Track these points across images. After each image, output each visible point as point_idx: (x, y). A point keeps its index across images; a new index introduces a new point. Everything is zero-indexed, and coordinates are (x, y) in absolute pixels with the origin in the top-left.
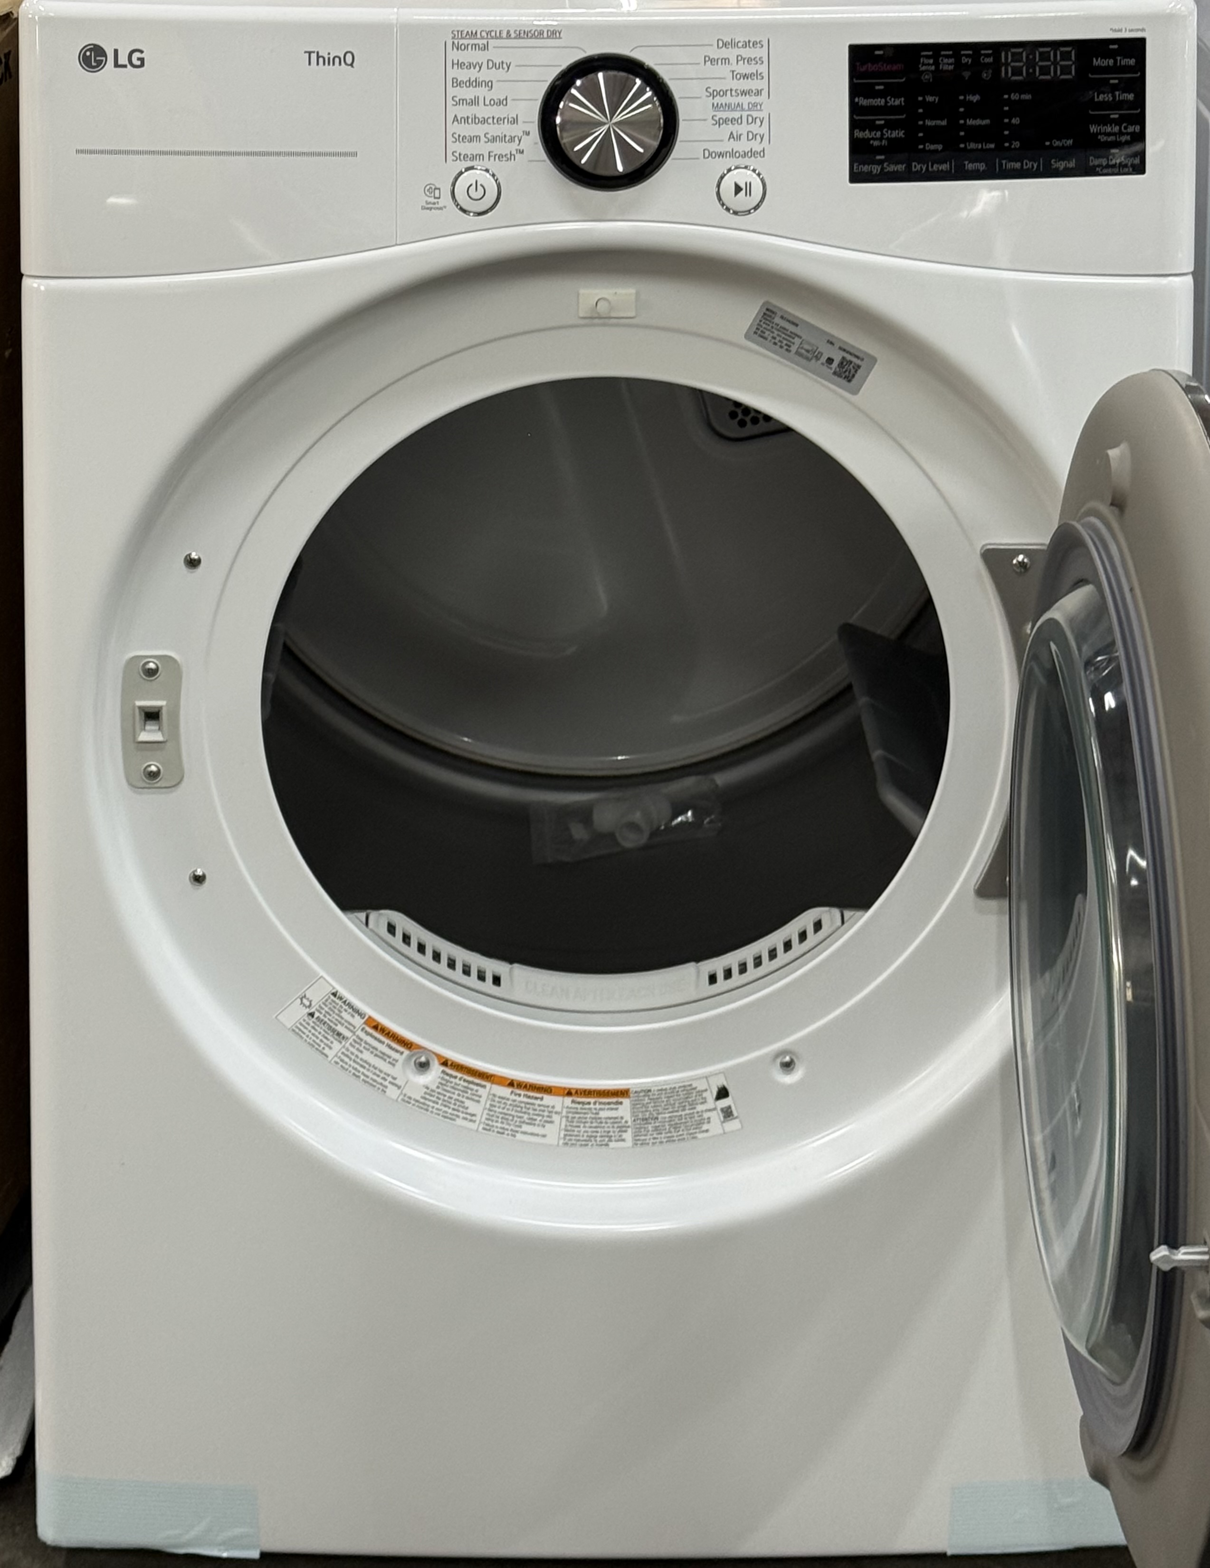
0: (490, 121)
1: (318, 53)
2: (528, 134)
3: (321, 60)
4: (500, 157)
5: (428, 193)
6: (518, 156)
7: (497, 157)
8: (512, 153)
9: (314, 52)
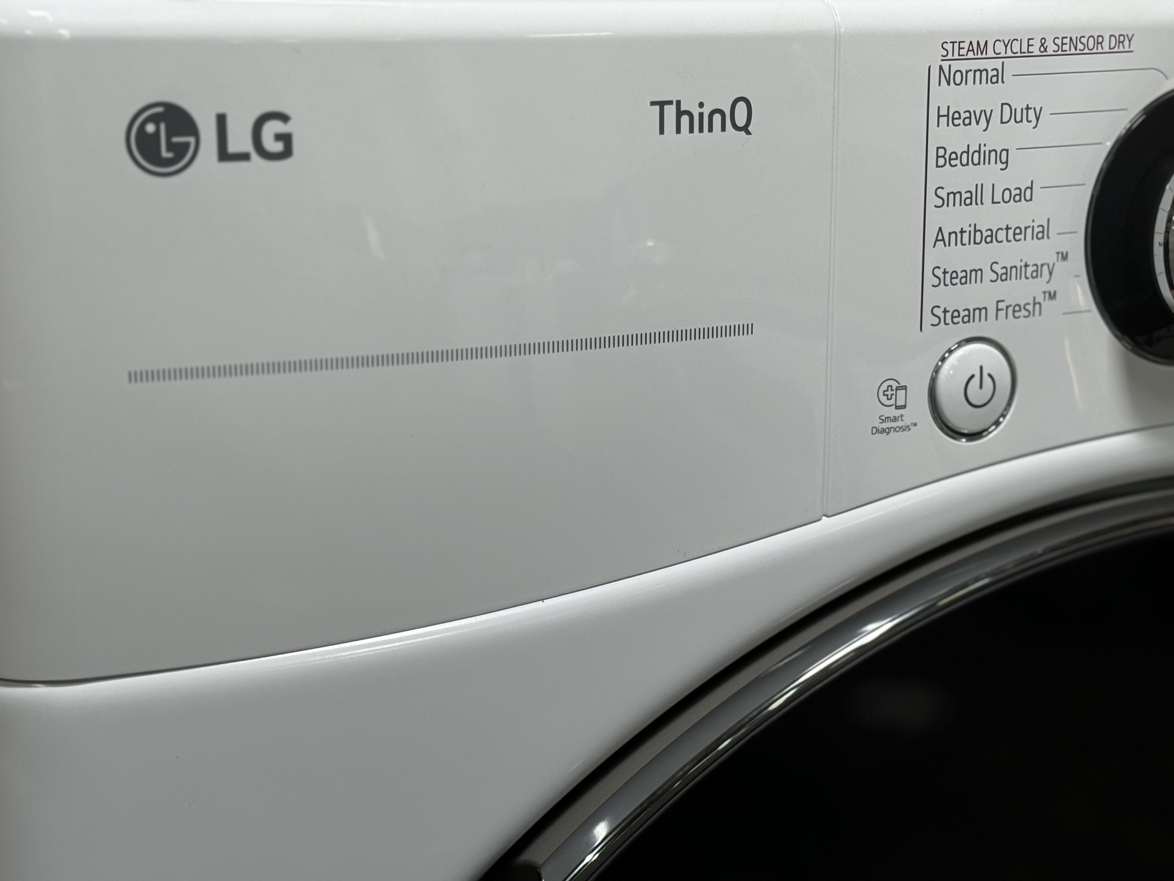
0: (1002, 235)
1: (678, 103)
2: (1064, 257)
3: (685, 119)
4: (1017, 309)
5: (884, 399)
6: (1047, 304)
7: (1010, 310)
8: (1037, 301)
9: (670, 103)
